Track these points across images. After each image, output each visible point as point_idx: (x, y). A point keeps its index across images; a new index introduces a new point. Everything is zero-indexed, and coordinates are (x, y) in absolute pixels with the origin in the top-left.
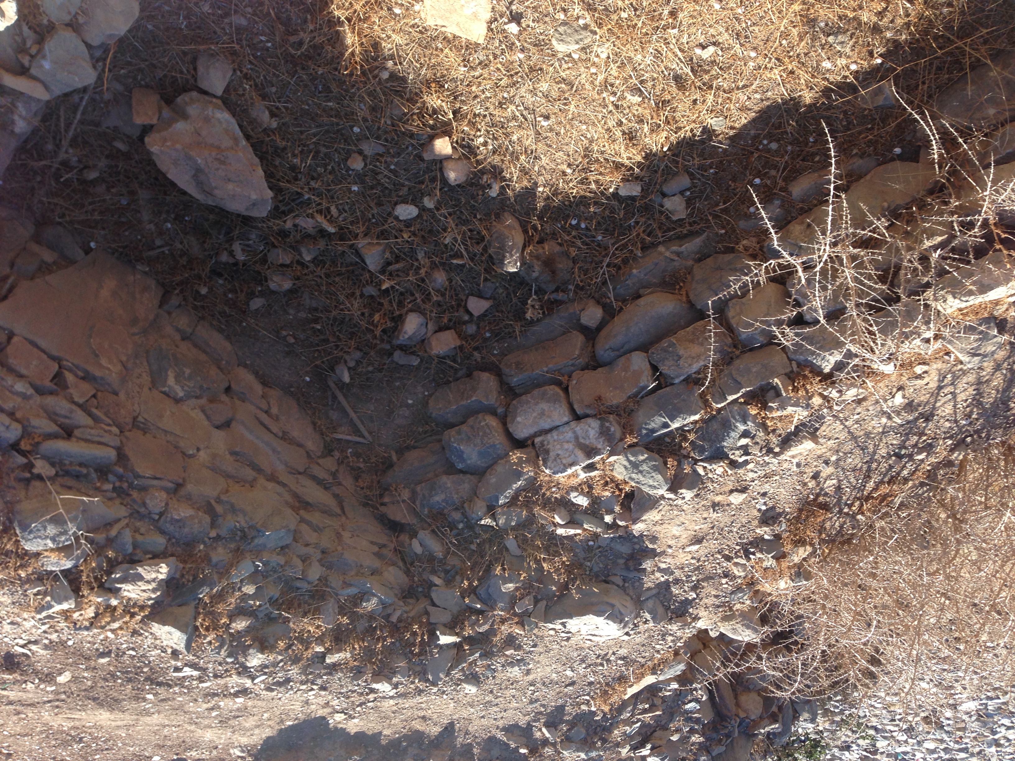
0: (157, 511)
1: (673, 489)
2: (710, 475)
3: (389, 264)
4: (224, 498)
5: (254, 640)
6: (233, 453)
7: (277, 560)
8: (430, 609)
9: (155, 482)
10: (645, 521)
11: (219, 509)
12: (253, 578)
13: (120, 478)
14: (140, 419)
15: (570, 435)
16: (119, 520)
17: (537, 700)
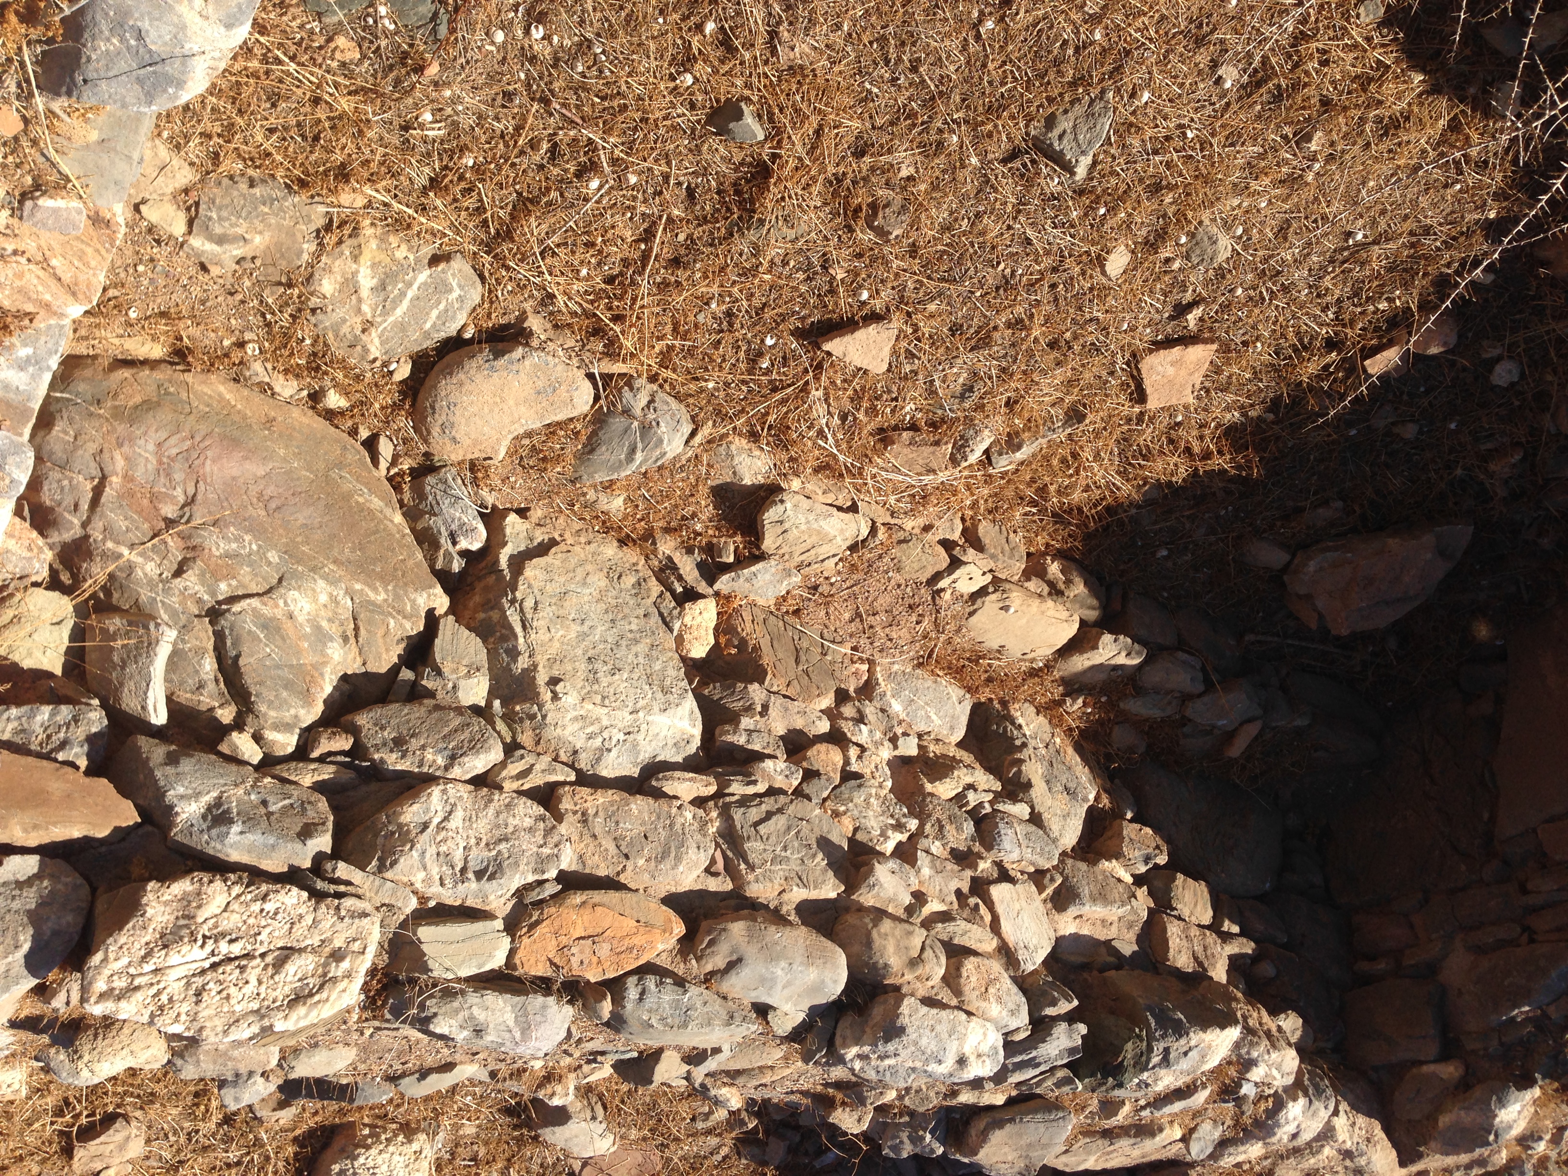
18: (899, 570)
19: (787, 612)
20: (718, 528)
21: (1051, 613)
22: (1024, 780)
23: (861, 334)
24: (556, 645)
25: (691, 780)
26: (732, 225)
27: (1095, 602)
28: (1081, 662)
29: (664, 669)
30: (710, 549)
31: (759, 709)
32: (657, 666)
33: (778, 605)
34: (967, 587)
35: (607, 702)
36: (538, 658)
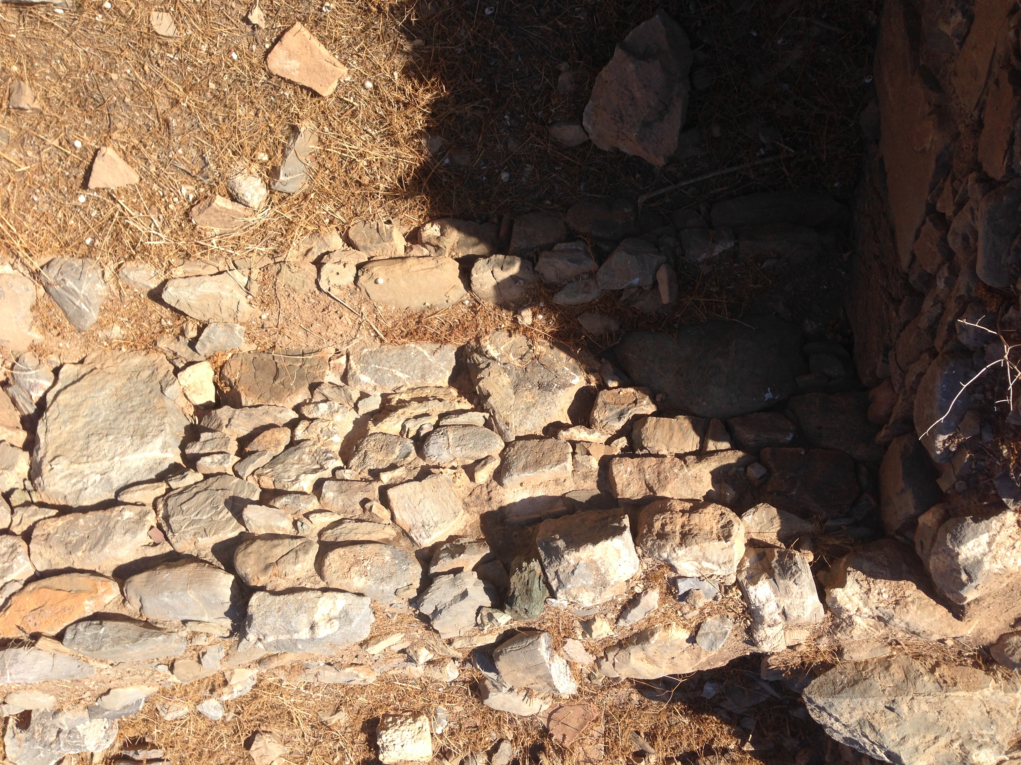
21: (418, 267)
22: (485, 393)
24: (65, 435)
25: (144, 489)
27: (473, 240)
29: (149, 422)
30: (184, 333)
31: (225, 422)
32: (144, 422)
35: (90, 459)
36: (49, 447)
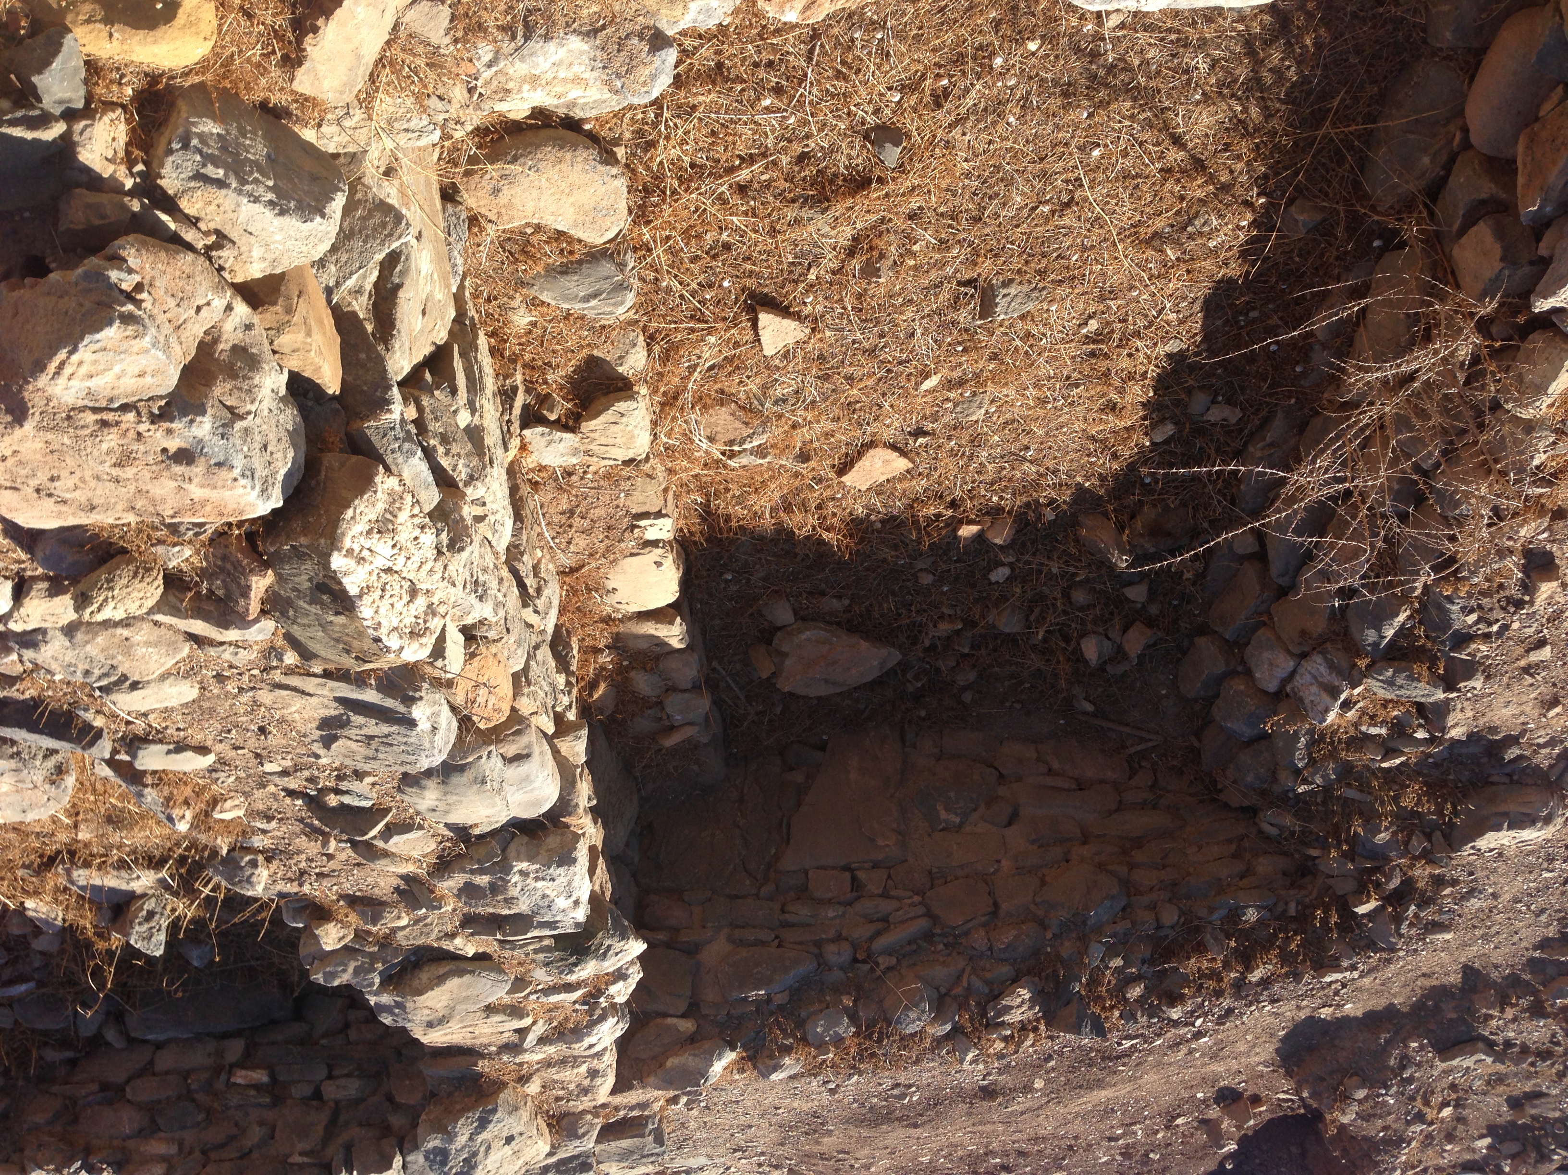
0: (984, 949)
1: (1450, 687)
2: (1479, 655)
3: (1027, 617)
4: (1038, 899)
5: (1159, 998)
6: (1033, 842)
7: (1122, 927)
8: (1329, 881)
9: (970, 925)
10: (1457, 724)
11: (1041, 913)
12: (1111, 951)
13: (943, 935)
14: (934, 870)
15: (1308, 677)
16: (964, 970)
17: (1543, 911)
18: (627, 496)
19: (530, 480)
20: (562, 387)
23: (787, 322)
26: (802, 196)
28: (650, 628)
30: (544, 400)
33: (532, 470)
34: (651, 534)
